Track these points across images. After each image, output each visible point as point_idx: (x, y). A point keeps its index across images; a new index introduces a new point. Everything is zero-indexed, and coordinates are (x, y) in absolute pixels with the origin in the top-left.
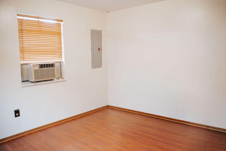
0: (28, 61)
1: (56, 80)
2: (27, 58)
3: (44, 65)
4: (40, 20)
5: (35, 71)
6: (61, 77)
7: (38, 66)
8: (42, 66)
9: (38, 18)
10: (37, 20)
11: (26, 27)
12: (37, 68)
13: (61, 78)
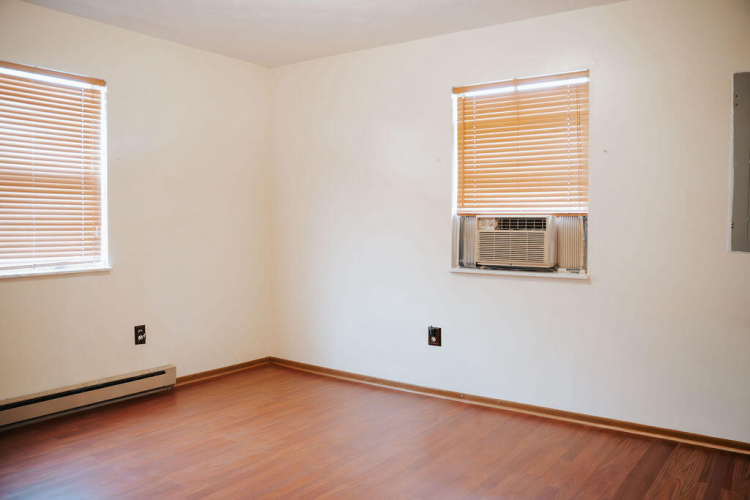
0: (477, 207)
1: (562, 273)
2: (475, 199)
3: (514, 220)
4: (521, 88)
5: (484, 236)
6: (585, 268)
7: (495, 224)
8: (505, 223)
9: (516, 82)
10: (510, 89)
11: (477, 117)
12: (491, 228)
13: (582, 271)
